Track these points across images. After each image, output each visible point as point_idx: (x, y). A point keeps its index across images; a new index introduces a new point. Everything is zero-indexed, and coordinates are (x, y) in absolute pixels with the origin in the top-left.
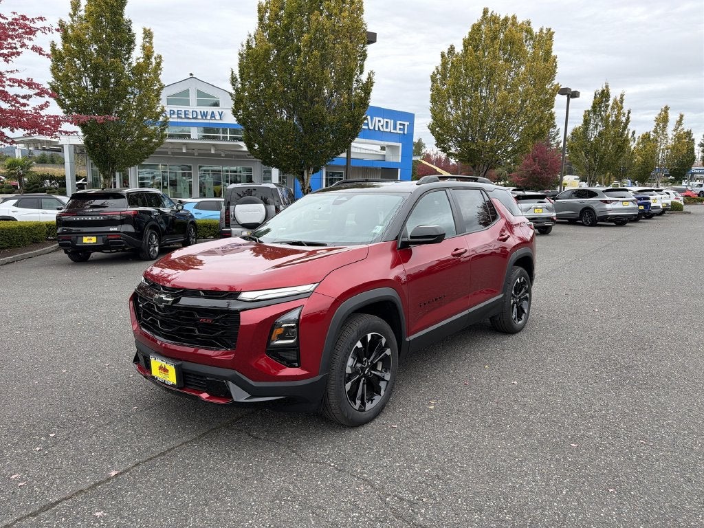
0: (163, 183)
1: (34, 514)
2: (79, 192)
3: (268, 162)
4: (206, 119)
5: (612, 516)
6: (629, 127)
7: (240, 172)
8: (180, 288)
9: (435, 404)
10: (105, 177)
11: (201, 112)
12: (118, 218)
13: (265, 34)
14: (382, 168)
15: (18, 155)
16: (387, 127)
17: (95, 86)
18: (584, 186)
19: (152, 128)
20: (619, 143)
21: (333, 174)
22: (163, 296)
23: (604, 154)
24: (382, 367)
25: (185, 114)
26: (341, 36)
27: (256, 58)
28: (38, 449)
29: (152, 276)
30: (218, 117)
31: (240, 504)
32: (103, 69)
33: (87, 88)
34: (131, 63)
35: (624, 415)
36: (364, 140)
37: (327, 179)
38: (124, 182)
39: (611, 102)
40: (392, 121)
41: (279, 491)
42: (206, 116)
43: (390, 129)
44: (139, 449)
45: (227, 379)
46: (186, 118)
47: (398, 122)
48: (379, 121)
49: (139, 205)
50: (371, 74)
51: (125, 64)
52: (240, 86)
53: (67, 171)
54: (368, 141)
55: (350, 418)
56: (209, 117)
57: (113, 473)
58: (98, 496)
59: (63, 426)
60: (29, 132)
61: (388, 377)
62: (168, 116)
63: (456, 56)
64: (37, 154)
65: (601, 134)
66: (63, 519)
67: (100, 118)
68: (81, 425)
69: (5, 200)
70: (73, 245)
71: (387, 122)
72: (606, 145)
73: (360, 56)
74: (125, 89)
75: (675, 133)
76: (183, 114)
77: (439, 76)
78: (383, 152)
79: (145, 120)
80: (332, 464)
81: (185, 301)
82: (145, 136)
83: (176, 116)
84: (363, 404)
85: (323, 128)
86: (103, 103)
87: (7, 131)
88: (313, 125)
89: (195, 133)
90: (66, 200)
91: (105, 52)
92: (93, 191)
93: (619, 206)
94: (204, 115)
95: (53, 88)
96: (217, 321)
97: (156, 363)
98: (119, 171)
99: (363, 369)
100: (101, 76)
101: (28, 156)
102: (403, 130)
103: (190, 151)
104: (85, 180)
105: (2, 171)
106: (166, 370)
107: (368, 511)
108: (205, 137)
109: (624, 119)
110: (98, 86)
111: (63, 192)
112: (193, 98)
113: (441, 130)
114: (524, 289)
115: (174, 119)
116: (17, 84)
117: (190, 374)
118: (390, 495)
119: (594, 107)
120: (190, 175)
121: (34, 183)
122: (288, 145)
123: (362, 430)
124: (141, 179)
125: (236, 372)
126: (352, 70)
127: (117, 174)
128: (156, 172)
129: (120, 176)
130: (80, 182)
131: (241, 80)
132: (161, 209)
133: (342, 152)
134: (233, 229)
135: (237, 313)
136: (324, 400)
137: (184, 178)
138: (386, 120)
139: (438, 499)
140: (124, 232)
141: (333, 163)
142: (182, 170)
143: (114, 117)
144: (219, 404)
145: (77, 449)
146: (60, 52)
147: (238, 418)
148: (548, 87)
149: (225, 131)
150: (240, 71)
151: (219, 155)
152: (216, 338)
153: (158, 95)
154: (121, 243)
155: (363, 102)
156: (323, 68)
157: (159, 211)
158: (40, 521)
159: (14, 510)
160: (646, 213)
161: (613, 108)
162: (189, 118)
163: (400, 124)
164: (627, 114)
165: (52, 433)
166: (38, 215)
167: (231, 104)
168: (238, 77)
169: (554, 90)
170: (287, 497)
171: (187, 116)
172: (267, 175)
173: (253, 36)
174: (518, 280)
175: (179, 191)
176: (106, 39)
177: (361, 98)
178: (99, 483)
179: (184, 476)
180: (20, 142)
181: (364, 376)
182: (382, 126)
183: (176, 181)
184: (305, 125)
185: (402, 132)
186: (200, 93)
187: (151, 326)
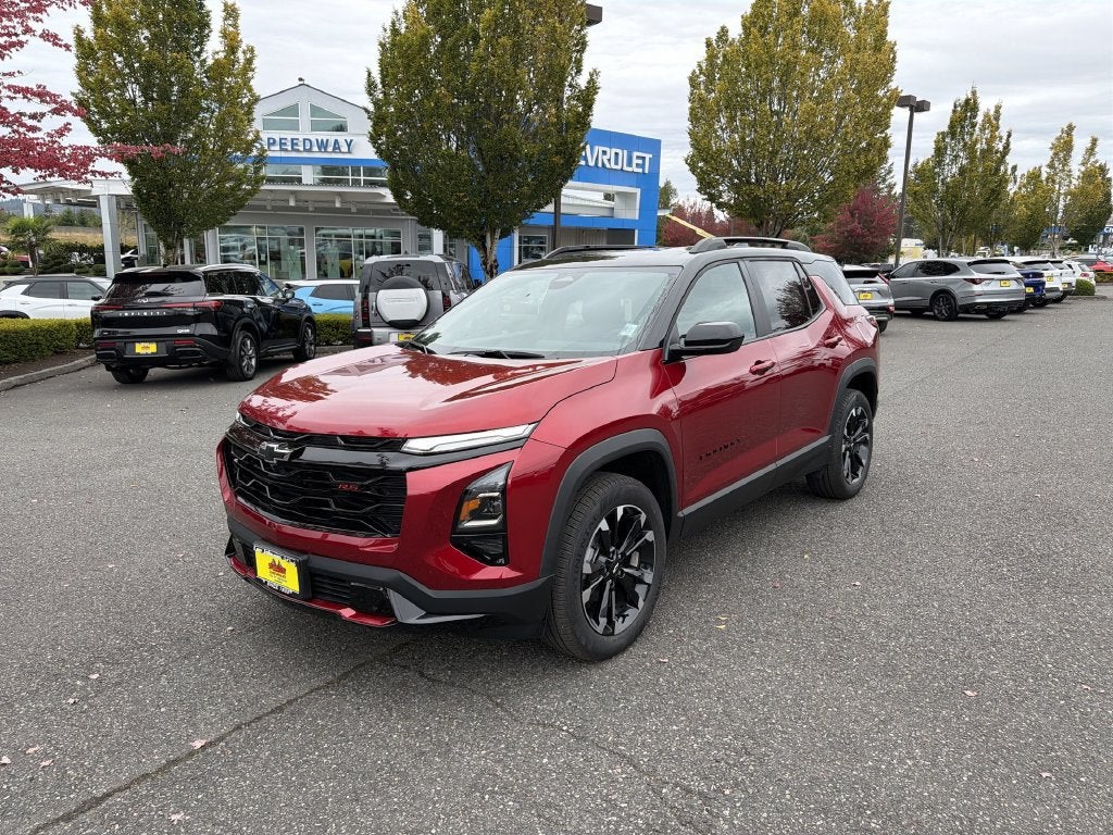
0: (259, 257)
1: (68, 818)
2: (126, 271)
3: (428, 221)
4: (326, 151)
5: (1054, 823)
6: (1008, 158)
7: (381, 237)
8: (301, 432)
9: (726, 621)
10: (168, 247)
11: (317, 141)
12: (190, 312)
13: (421, 10)
14: (609, 229)
15: (28, 213)
16: (616, 163)
17: (148, 98)
18: (932, 256)
19: (241, 166)
20: (992, 186)
21: (530, 239)
22: (275, 446)
23: (968, 203)
24: (640, 562)
25: (293, 144)
26: (544, 12)
27: (406, 51)
28: (72, 701)
29: (252, 409)
30: (344, 148)
31: (413, 798)
32: (160, 71)
33: (134, 102)
34: (205, 60)
35: (1048, 639)
36: (579, 184)
37: (520, 247)
38: (198, 255)
39: (979, 119)
40: (625, 152)
41: (479, 776)
42: (326, 148)
43: (622, 164)
44: (240, 701)
45: (387, 585)
46: (293, 150)
47: (636, 154)
48: (604, 153)
49: (223, 292)
50: (594, 74)
51: (195, 62)
52: (381, 96)
53: (106, 238)
54: (586, 185)
55: (590, 647)
56: (330, 149)
57: (198, 744)
58: (174, 784)
59: (112, 662)
60: (43, 174)
61: (649, 577)
62: (266, 148)
63: (731, 44)
64: (59, 211)
65: (962, 171)
66: (117, 827)
67: (156, 150)
68: (142, 659)
69: (10, 284)
70: (120, 356)
71: (617, 154)
72: (970, 189)
73: (576, 45)
74: (197, 103)
75: (1083, 169)
76: (289, 144)
77: (702, 78)
78: (609, 204)
79: (230, 154)
80: (565, 728)
81: (312, 454)
82: (230, 180)
83: (278, 148)
84: (611, 623)
85: (516, 165)
86: (162, 126)
87: (7, 172)
88: (500, 159)
89: (309, 175)
90: (106, 284)
91: (163, 43)
92: (149, 270)
93: (994, 287)
94: (323, 146)
95: (81, 103)
96: (368, 487)
97: (264, 558)
98: (189, 237)
99: (609, 565)
100: (158, 81)
101: (44, 214)
102: (643, 166)
103: (301, 204)
104: (136, 252)
105: (3, 238)
106: (280, 570)
107: (632, 812)
108: (324, 182)
109: (1000, 147)
110: (152, 99)
111: (101, 271)
112: (305, 118)
113: (706, 165)
114: (861, 425)
115: (275, 152)
116: (21, 95)
117: (322, 576)
118: (668, 783)
119: (952, 126)
120: (301, 243)
121: (54, 258)
122: (460, 192)
123: (609, 666)
124: (225, 249)
125: (402, 575)
126: (563, 69)
127: (186, 242)
128: (249, 239)
129: (190, 244)
130: (128, 255)
131: (383, 87)
132: (259, 298)
133: (547, 203)
134: (375, 330)
135: (400, 475)
136: (547, 620)
137: (292, 247)
138: (614, 150)
139: (751, 791)
140: (201, 336)
141: (531, 222)
142: (289, 234)
143: (179, 148)
144: (371, 628)
145: (136, 702)
146: (90, 43)
147: (401, 647)
148: (881, 93)
149: (356, 171)
150: (382, 71)
151: (348, 211)
152: (364, 516)
153: (249, 112)
154: (197, 353)
155: (582, 121)
156: (516, 66)
157: (256, 301)
158: (78, 829)
159: (34, 810)
160: (1038, 299)
161: (983, 129)
162: (298, 151)
163: (638, 157)
164: (1005, 137)
165: (94, 673)
166: (61, 309)
167: (368, 126)
168: (378, 81)
169: (889, 99)
170: (494, 786)
171: (296, 147)
172: (425, 242)
173: (401, 13)
174: (853, 411)
175: (283, 269)
176: (164, 21)
177: (579, 114)
178: (175, 762)
179: (317, 748)
180: (31, 192)
181: (611, 576)
182: (609, 160)
183: (279, 252)
184: (487, 160)
185: (640, 170)
186: (315, 110)
187: (255, 495)
